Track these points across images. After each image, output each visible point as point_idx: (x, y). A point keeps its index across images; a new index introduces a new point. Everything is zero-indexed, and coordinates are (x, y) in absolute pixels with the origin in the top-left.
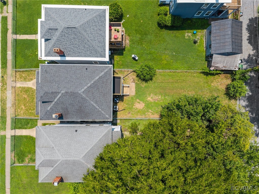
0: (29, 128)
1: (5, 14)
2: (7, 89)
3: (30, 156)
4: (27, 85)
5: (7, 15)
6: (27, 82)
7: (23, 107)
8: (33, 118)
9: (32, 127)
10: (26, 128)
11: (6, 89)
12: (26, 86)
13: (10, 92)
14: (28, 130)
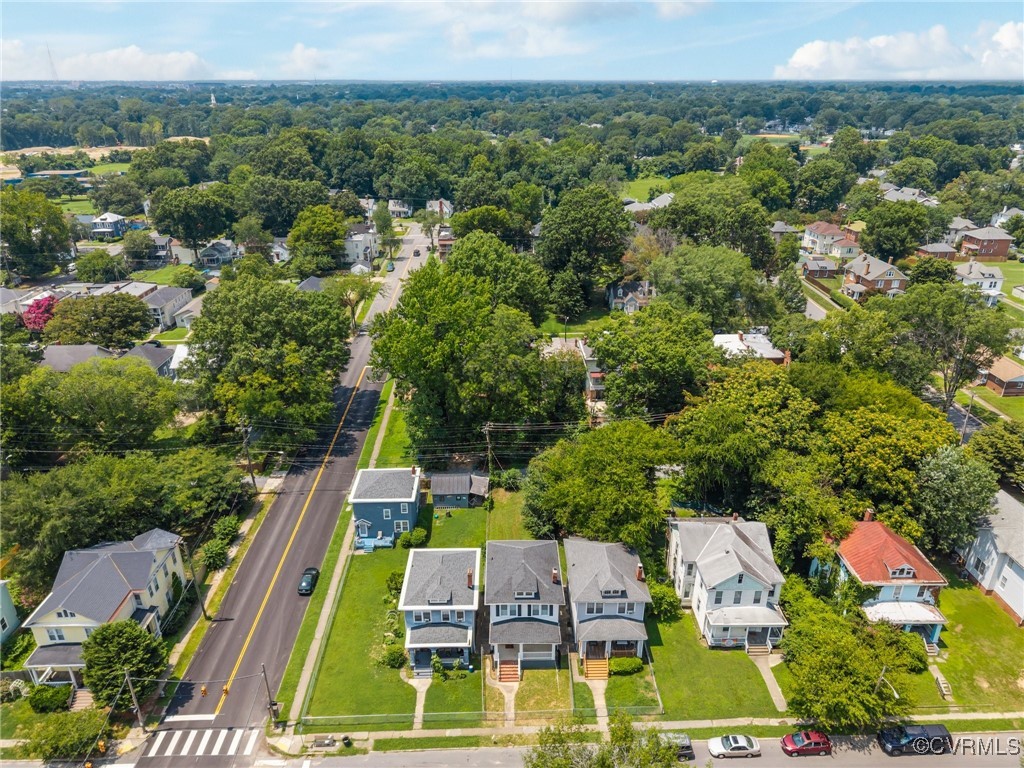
0: (592, 695)
1: (370, 745)
2: (520, 733)
3: (642, 691)
4: (510, 701)
5: (372, 741)
6: (506, 701)
7: (553, 703)
8: (571, 689)
9: (589, 692)
10: (593, 701)
11: (520, 736)
12: (513, 703)
13: (525, 728)
14: (595, 698)
